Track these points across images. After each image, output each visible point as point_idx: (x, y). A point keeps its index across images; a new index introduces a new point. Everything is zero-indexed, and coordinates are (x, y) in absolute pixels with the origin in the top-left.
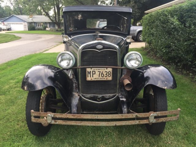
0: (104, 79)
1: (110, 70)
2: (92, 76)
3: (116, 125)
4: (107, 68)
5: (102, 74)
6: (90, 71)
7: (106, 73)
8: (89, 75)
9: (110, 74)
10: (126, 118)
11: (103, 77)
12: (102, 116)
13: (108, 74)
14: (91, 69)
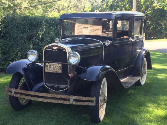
0: (56, 72)
1: (60, 65)
2: (48, 69)
3: (48, 101)
4: (58, 63)
5: (55, 68)
6: (48, 65)
7: (58, 67)
8: (47, 68)
9: (60, 68)
10: (54, 97)
11: (56, 70)
12: (40, 94)
13: (59, 68)
14: (49, 64)
